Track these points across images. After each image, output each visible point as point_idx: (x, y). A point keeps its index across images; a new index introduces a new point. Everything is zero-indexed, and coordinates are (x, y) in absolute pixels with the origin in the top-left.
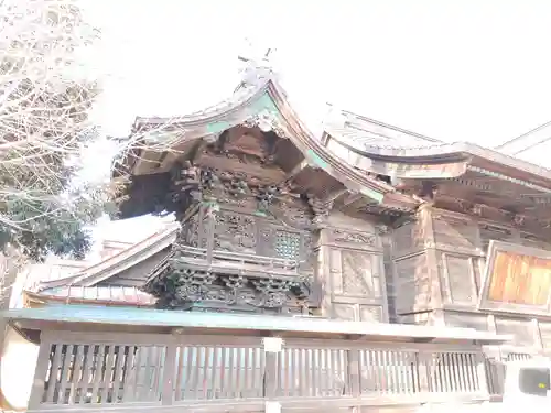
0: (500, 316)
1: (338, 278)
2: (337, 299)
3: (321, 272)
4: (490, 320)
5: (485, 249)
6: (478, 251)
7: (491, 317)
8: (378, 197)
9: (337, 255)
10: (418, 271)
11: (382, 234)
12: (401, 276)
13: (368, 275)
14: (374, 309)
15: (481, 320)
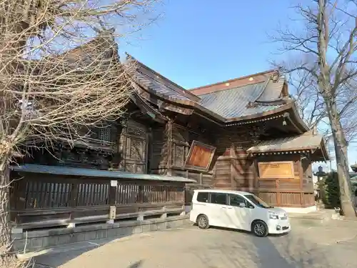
0: (190, 171)
1: (128, 152)
2: (127, 162)
3: (121, 148)
4: (187, 173)
5: (190, 143)
6: (187, 143)
7: (187, 172)
8: (153, 116)
9: (129, 140)
10: (163, 150)
11: (149, 131)
12: (154, 152)
13: (141, 150)
14: (141, 166)
15: (183, 173)
